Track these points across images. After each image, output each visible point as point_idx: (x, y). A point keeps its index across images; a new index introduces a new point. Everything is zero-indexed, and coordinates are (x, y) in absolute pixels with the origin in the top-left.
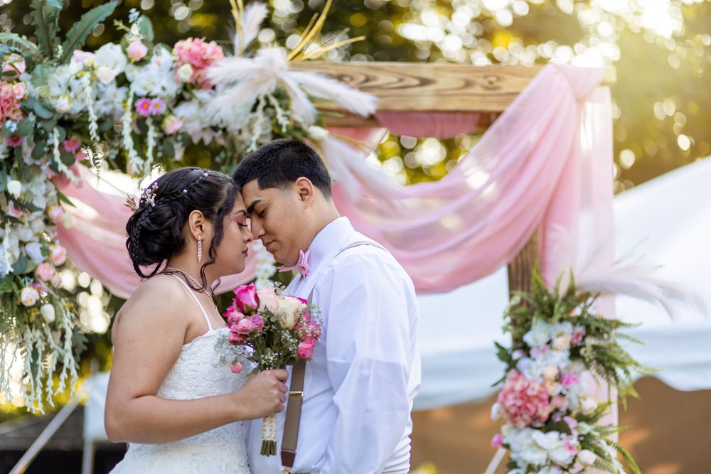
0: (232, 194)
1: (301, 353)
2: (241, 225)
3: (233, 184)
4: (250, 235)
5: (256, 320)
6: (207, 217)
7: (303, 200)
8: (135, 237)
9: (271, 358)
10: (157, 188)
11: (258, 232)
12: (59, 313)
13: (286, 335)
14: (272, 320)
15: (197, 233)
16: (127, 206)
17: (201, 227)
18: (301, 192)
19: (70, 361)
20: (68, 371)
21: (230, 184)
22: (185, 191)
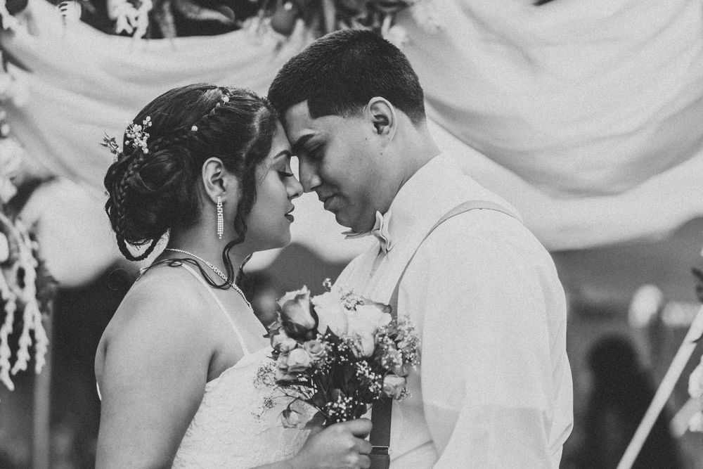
0: (268, 126)
1: (388, 393)
2: (284, 175)
3: (268, 108)
4: (298, 187)
5: (315, 349)
6: (231, 167)
7: (380, 132)
8: (119, 202)
9: (343, 406)
10: (150, 124)
11: (310, 182)
12: (13, 246)
13: (363, 369)
14: (339, 348)
15: (215, 193)
16: (105, 145)
17: (221, 182)
18: (376, 120)
19: (33, 318)
20: (32, 333)
21: (263, 110)
22: (195, 128)
